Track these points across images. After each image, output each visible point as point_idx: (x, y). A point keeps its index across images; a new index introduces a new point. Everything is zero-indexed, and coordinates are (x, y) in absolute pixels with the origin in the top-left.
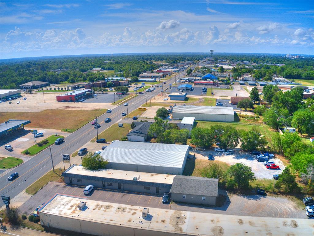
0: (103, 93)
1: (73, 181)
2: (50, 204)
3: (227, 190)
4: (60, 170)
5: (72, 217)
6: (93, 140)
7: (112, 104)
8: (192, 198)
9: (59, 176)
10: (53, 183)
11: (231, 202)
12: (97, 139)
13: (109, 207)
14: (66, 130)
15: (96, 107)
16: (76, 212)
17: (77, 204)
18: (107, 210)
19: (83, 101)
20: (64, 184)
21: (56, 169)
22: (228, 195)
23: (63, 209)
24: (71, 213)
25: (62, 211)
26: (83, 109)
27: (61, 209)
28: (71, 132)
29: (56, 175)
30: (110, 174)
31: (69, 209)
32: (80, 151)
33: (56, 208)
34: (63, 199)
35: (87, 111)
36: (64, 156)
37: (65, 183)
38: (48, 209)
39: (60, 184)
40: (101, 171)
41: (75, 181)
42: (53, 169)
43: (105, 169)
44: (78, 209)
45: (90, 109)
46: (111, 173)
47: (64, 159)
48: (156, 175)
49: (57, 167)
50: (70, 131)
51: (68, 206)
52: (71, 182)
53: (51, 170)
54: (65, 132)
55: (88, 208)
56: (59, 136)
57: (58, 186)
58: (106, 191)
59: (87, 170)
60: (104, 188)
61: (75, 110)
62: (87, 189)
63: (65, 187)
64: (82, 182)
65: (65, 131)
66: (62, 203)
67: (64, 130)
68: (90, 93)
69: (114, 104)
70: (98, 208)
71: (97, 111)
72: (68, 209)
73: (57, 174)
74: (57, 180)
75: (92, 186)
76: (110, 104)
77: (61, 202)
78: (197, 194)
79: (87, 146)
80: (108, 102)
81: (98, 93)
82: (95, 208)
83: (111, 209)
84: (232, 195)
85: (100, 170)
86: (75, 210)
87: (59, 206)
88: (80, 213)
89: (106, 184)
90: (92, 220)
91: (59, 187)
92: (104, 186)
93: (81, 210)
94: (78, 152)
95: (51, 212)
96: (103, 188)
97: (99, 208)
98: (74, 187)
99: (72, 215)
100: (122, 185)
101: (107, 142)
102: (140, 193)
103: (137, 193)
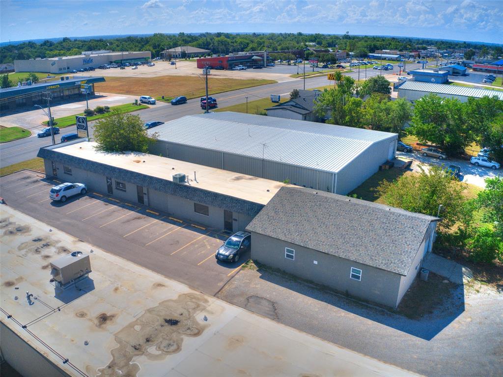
1: (57, 171)
3: (465, 266)
7: (291, 76)
8: (316, 262)
11: (464, 310)
14: (163, 98)
15: (257, 77)
19: (243, 69)
20: (40, 177)
22: (465, 281)
26: (231, 77)
30: (138, 162)
40: (125, 156)
41: (61, 171)
45: (243, 78)
46: (142, 162)
48: (251, 179)
50: (168, 100)
56: (140, 105)
57: (27, 178)
60: (109, 196)
62: (58, 189)
63: (35, 182)
68: (260, 58)
69: (296, 75)
74: (39, 169)
76: (287, 75)
78: (332, 251)
84: (478, 285)
89: (114, 185)
92: (110, 190)
96: (104, 195)
100: (145, 190)
102: (181, 222)
103: (175, 220)
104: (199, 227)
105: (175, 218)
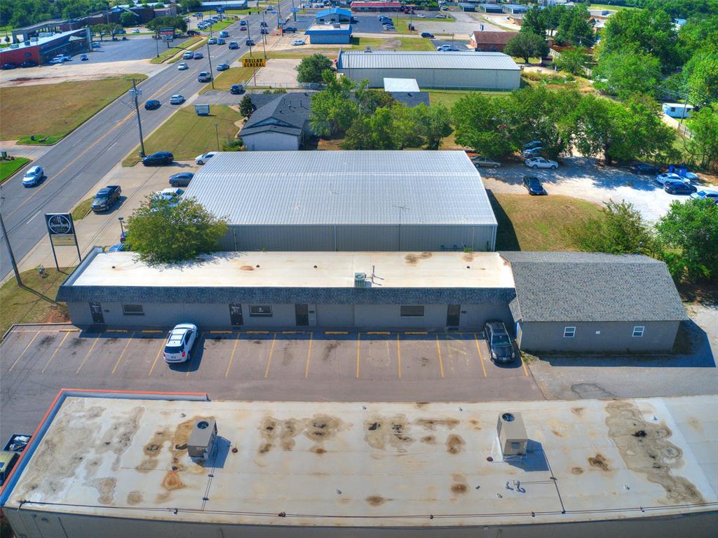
0: (115, 40)
1: (105, 315)
2: (43, 453)
4: (43, 273)
5: (176, 511)
6: (129, 159)
7: (151, 62)
8: (598, 333)
9: (43, 297)
10: (28, 330)
12: (143, 154)
13: (323, 426)
14: (33, 138)
15: (107, 72)
16: (183, 477)
17: (173, 429)
18: (326, 444)
19: (66, 60)
20: (69, 332)
21: (27, 273)
23: (114, 469)
24: (163, 491)
25: (110, 483)
26: (71, 79)
27: (103, 472)
28: (50, 144)
29: (29, 296)
30: (251, 269)
31: (143, 468)
32: (99, 196)
33: (81, 470)
34: (96, 416)
35: (82, 83)
36: (50, 219)
37: (76, 325)
38: (43, 481)
39: (54, 331)
40: (211, 264)
41: (114, 312)
42: (16, 272)
43: (221, 254)
44: (186, 459)
45: (90, 78)
46: (255, 267)
47: (51, 233)
49: (28, 264)
50: (44, 141)
51: (136, 453)
52: (98, 317)
53: (8, 279)
54: (30, 147)
55: (233, 446)
56: (13, 159)
57: (47, 340)
58: (250, 338)
59: (152, 262)
60: (239, 328)
61: (48, 85)
62: (178, 344)
63: (77, 342)
64: (143, 314)
65: (28, 143)
66: (98, 438)
67: (24, 140)
68: (80, 38)
69: (158, 59)
70: (277, 442)
71: (115, 81)
72: (137, 468)
73: (35, 292)
74: (40, 318)
75: (192, 326)
76: (145, 62)
77: (91, 432)
79: (113, 178)
80: (140, 58)
81: (102, 41)
82: (265, 441)
83: (339, 435)
85: (203, 260)
86: (175, 468)
87: (91, 455)
88: (209, 483)
89: (246, 312)
90: (282, 515)
91: (53, 345)
92: (237, 320)
93: (201, 462)
94: (89, 203)
95: (61, 497)
96: (234, 329)
97: (283, 437)
98: (115, 337)
99: (173, 504)
100: (311, 307)
101: (180, 162)
102: (389, 333)
103: (378, 333)
104: (417, 333)
105: (377, 331)
